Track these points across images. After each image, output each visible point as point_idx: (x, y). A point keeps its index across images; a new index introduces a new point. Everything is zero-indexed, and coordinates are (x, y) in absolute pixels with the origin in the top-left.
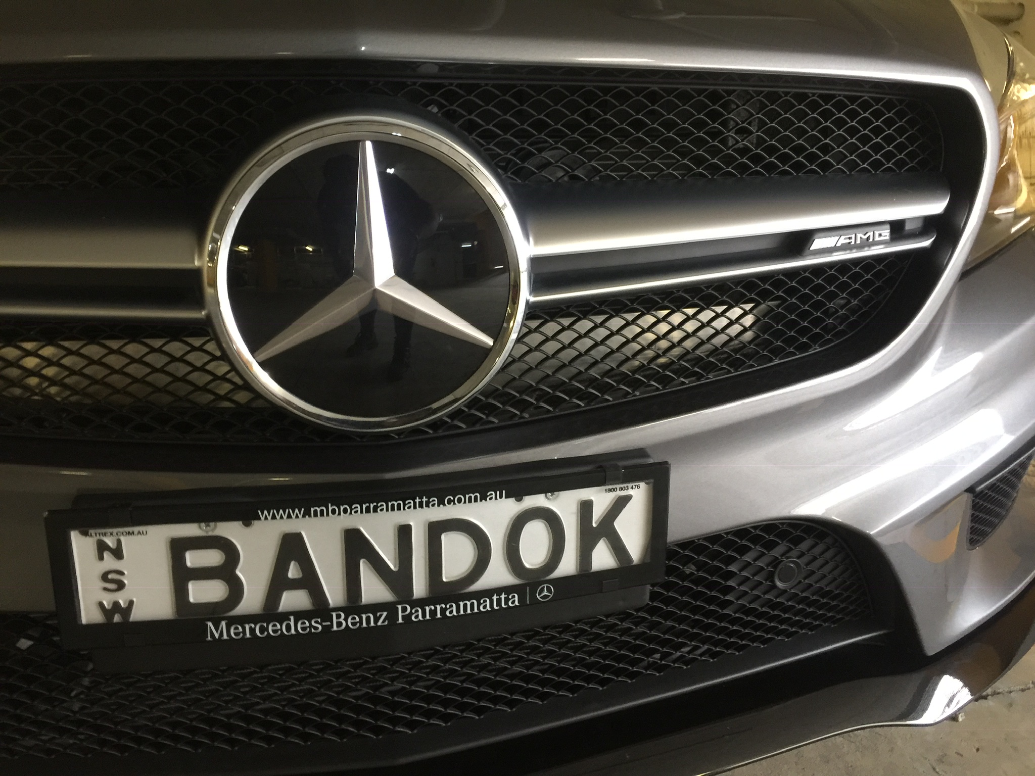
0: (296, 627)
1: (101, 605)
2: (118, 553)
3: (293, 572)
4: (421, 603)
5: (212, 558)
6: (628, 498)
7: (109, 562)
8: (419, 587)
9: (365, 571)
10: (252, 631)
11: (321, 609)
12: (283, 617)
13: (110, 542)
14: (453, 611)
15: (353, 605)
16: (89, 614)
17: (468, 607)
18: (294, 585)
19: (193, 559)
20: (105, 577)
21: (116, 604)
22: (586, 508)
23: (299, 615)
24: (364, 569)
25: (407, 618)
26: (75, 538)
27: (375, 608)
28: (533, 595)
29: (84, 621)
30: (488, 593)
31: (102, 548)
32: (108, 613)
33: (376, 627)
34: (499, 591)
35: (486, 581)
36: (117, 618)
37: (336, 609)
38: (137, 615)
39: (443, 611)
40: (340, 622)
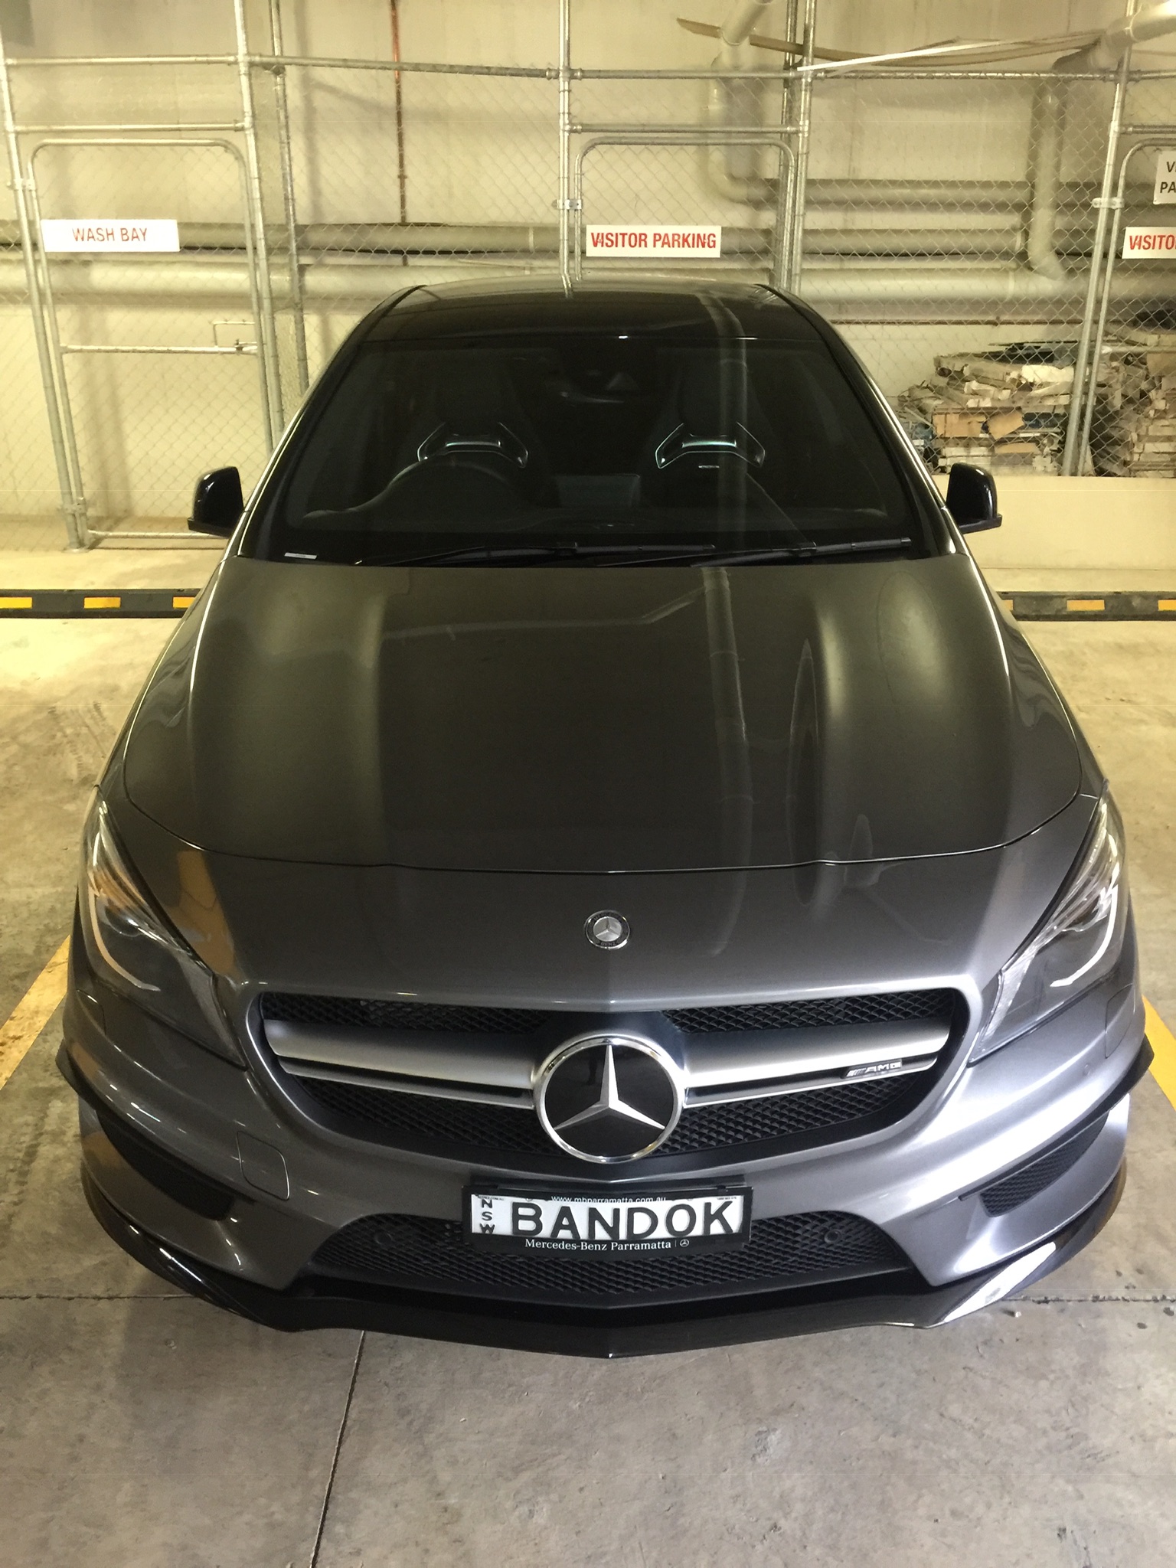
0: (565, 1246)
1: (481, 1225)
2: (490, 1205)
3: (565, 1222)
4: (623, 1242)
5: (530, 1212)
6: (731, 1202)
7: (486, 1208)
8: (623, 1235)
9: (598, 1225)
10: (545, 1245)
11: (576, 1240)
12: (560, 1241)
13: (488, 1201)
14: (638, 1247)
15: (591, 1240)
16: (476, 1228)
17: (645, 1246)
18: (565, 1228)
19: (522, 1211)
20: (484, 1214)
21: (487, 1226)
22: (708, 1206)
23: (567, 1241)
24: (597, 1224)
25: (616, 1248)
26: (474, 1197)
27: (601, 1242)
28: (678, 1244)
29: (473, 1231)
30: (656, 1241)
31: (484, 1202)
32: (484, 1229)
33: (601, 1251)
34: (661, 1240)
35: (653, 1236)
36: (487, 1232)
37: (583, 1241)
38: (496, 1232)
39: (633, 1247)
40: (584, 1247)
